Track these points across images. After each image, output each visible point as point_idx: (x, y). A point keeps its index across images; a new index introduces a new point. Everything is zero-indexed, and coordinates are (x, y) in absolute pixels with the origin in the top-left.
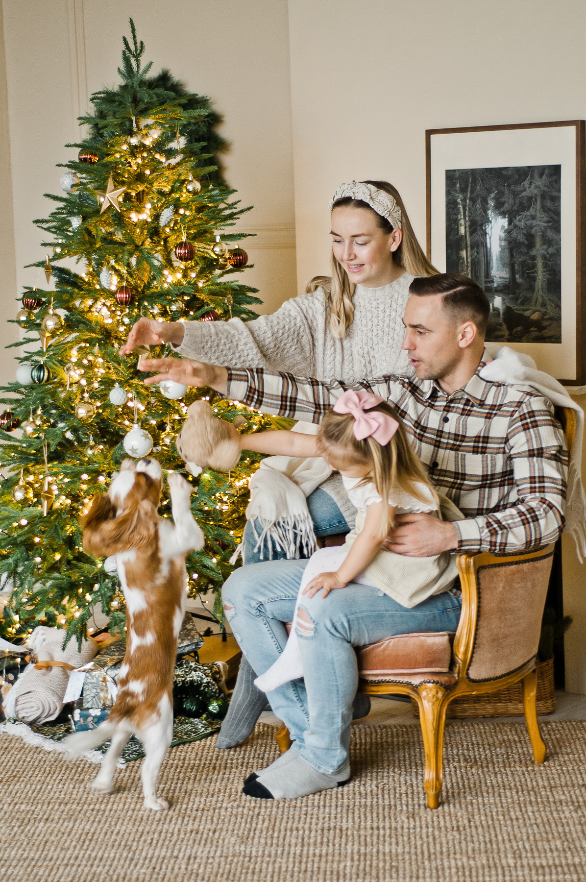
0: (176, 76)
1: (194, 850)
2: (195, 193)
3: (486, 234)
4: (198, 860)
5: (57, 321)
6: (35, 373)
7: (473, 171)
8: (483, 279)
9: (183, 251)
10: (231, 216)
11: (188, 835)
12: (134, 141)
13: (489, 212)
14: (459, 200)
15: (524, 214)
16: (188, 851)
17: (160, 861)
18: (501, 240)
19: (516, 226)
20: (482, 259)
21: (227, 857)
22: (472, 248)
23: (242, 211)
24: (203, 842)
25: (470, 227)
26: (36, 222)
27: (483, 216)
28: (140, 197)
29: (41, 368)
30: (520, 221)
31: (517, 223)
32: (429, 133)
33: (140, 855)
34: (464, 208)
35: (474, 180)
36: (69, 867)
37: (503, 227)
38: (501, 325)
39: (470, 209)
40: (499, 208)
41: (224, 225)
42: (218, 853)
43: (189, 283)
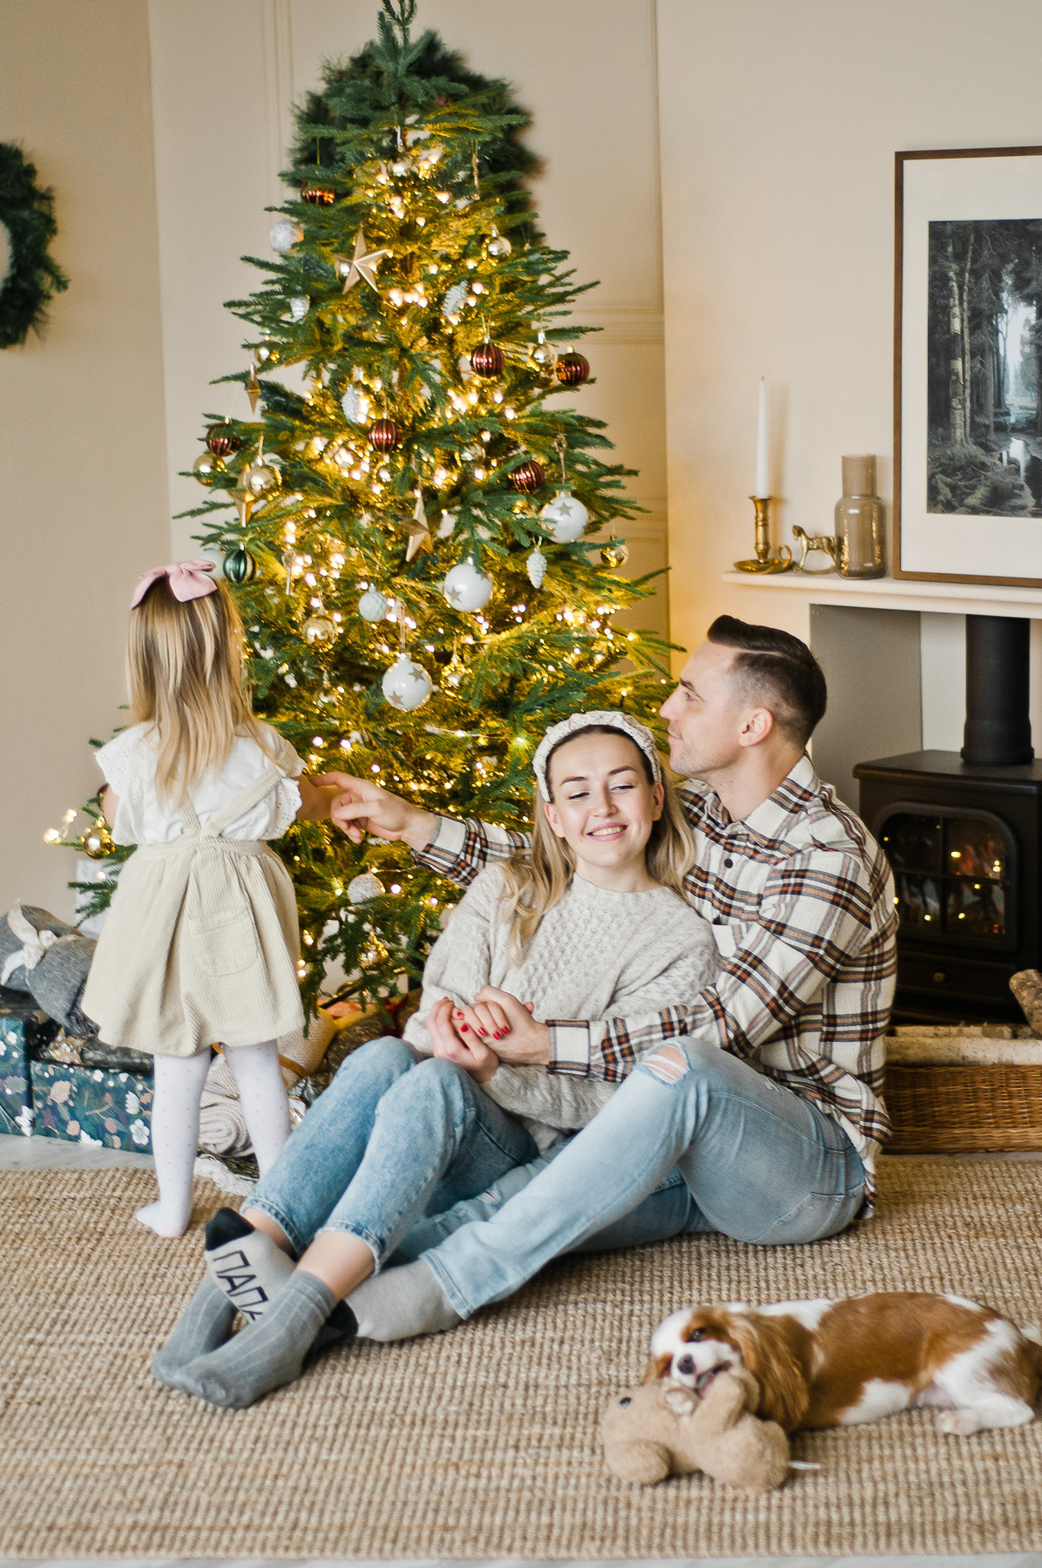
0: (450, 43)
1: (533, 1375)
2: (501, 258)
3: (996, 332)
4: (542, 1392)
5: (270, 477)
6: (230, 565)
7: (977, 226)
8: (991, 409)
9: (484, 360)
10: (561, 298)
11: (518, 1348)
12: (399, 169)
13: (1004, 295)
14: (951, 274)
16: (523, 1375)
17: (478, 1391)
18: (1023, 343)
20: (990, 375)
21: (589, 1386)
22: (973, 356)
23: (580, 290)
24: (545, 1361)
25: (970, 320)
26: (230, 304)
27: (992, 302)
28: (406, 264)
29: (240, 556)
32: (901, 157)
33: (444, 1381)
34: (961, 287)
35: (979, 240)
36: (329, 1402)
37: (1027, 321)
38: (1021, 488)
39: (970, 290)
40: (1022, 289)
41: (551, 314)
42: (574, 1379)
43: (491, 413)
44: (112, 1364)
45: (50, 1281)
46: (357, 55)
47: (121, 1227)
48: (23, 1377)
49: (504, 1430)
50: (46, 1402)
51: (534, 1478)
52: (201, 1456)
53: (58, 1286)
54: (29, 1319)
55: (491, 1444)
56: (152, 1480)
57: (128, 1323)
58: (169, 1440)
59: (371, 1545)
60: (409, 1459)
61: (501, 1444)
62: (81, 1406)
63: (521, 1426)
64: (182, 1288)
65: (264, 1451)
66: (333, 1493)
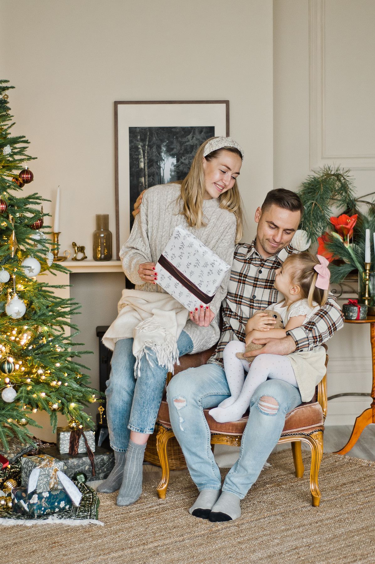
3: (160, 167)
7: (150, 129)
13: (163, 154)
14: (140, 146)
15: (188, 155)
18: (171, 171)
19: (182, 163)
22: (149, 176)
25: (148, 163)
27: (157, 156)
30: (185, 160)
31: (183, 161)
32: (116, 103)
34: (144, 151)
35: (151, 134)
37: (173, 163)
39: (148, 152)
40: (170, 152)
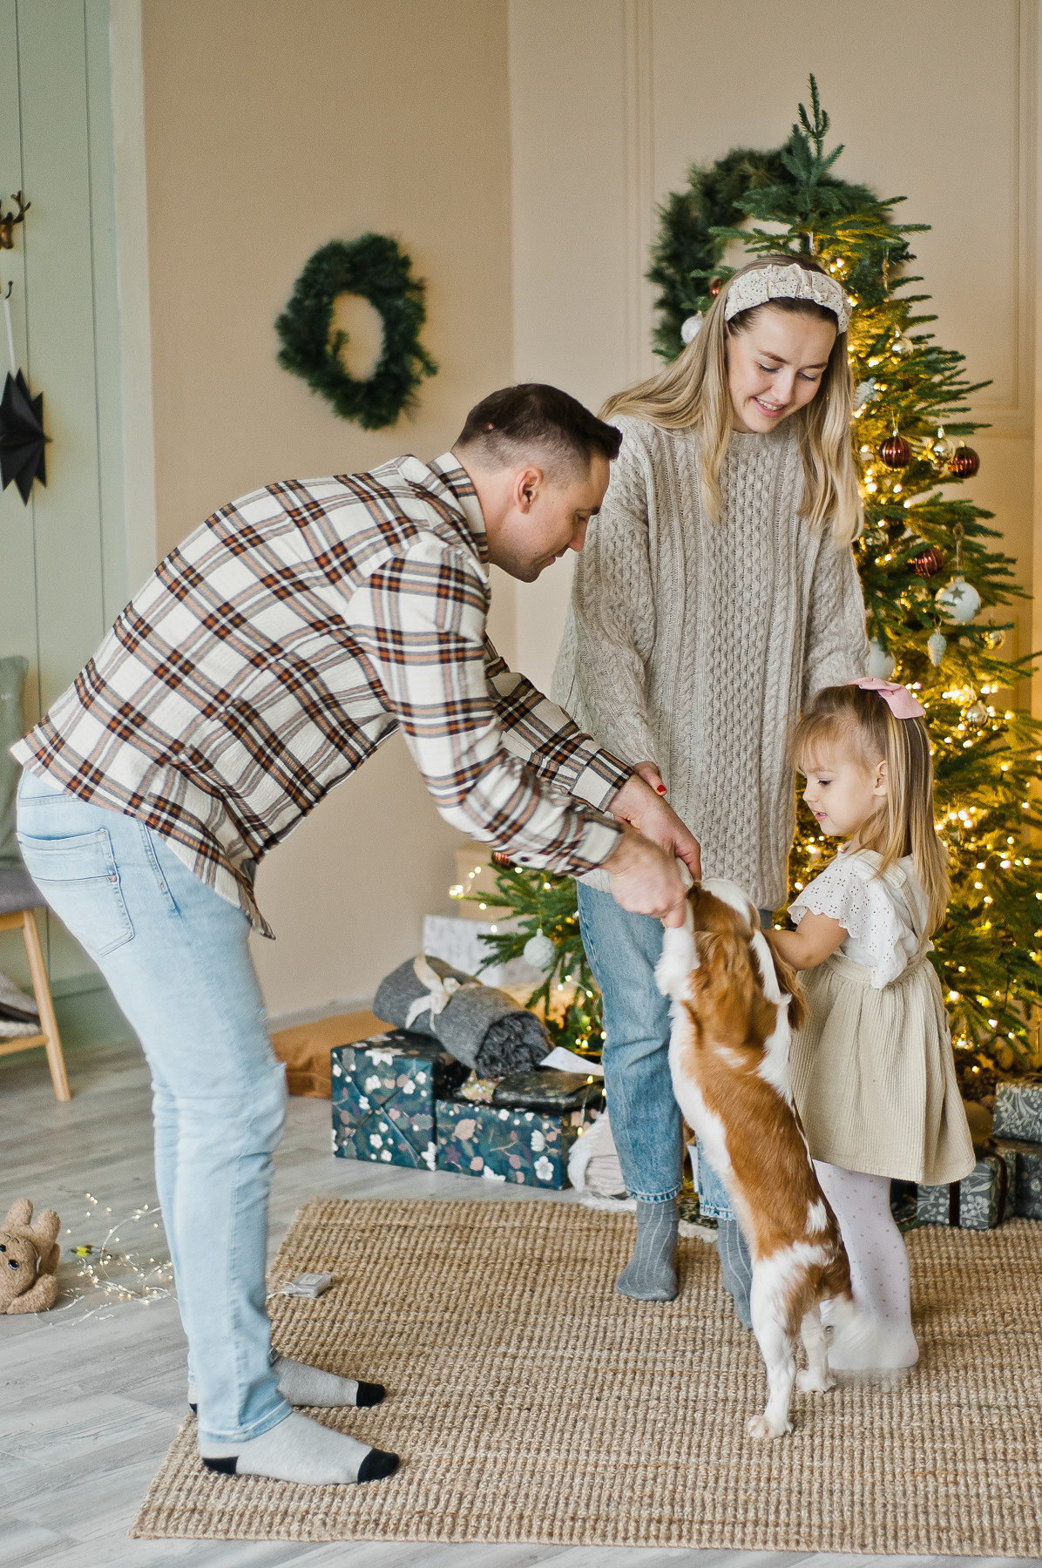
1: (982, 1396)
2: (904, 357)
4: (994, 1411)
9: (894, 453)
10: (955, 396)
11: (962, 1372)
16: (973, 1396)
17: (935, 1410)
23: (973, 388)
24: (990, 1384)
41: (951, 410)
42: (1022, 1401)
43: (890, 501)
44: (586, 1376)
45: (505, 1302)
46: (722, 159)
47: (556, 1254)
48: (507, 1385)
49: (969, 1445)
50: (535, 1409)
51: (1009, 1487)
52: (693, 1459)
53: (514, 1305)
54: (496, 1336)
55: (959, 1456)
56: (655, 1479)
57: (590, 1341)
58: (660, 1445)
59: (874, 1541)
60: (888, 1467)
61: (969, 1456)
62: (568, 1412)
63: (984, 1441)
64: (630, 1310)
65: (750, 1458)
66: (826, 1495)
